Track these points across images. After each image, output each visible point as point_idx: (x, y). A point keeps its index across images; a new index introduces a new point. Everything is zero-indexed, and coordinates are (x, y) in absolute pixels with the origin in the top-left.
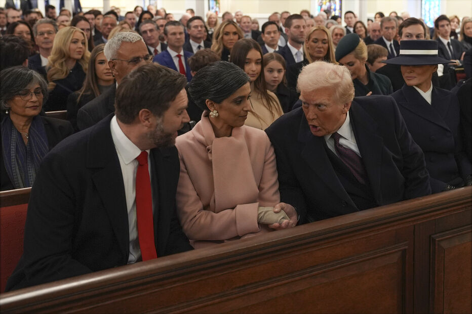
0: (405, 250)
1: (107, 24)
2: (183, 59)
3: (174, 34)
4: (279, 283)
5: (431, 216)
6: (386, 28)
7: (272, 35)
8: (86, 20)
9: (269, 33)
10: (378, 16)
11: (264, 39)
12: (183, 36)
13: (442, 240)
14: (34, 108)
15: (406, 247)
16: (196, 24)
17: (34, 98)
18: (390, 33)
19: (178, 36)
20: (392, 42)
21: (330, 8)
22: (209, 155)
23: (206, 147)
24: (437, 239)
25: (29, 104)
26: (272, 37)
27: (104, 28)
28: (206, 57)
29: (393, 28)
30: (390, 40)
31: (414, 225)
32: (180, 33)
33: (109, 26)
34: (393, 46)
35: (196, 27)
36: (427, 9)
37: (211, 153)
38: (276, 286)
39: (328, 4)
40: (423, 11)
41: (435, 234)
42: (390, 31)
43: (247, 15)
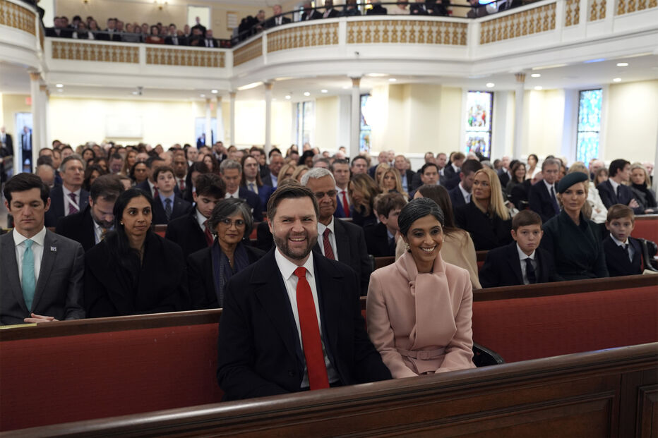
0: (612, 398)
1: (277, 163)
2: (347, 195)
3: (340, 171)
4: (489, 417)
5: (641, 367)
6: (549, 171)
7: (432, 176)
8: (252, 156)
9: (428, 174)
10: (532, 157)
11: (423, 179)
12: (348, 174)
13: (650, 393)
14: (233, 236)
15: (613, 396)
16: (360, 163)
17: (233, 228)
18: (552, 177)
19: (343, 174)
20: (553, 185)
21: (479, 149)
22: (412, 290)
23: (409, 282)
24: (646, 392)
25: (228, 232)
26: (431, 179)
27: (275, 166)
28: (393, 199)
29: (555, 171)
30: (551, 183)
31: (622, 375)
32: (346, 171)
33: (280, 165)
34: (554, 190)
35: (359, 165)
36: (583, 152)
37: (414, 288)
38: (485, 420)
39: (477, 145)
40: (578, 154)
41: (643, 385)
42: (553, 174)
43: (401, 154)
